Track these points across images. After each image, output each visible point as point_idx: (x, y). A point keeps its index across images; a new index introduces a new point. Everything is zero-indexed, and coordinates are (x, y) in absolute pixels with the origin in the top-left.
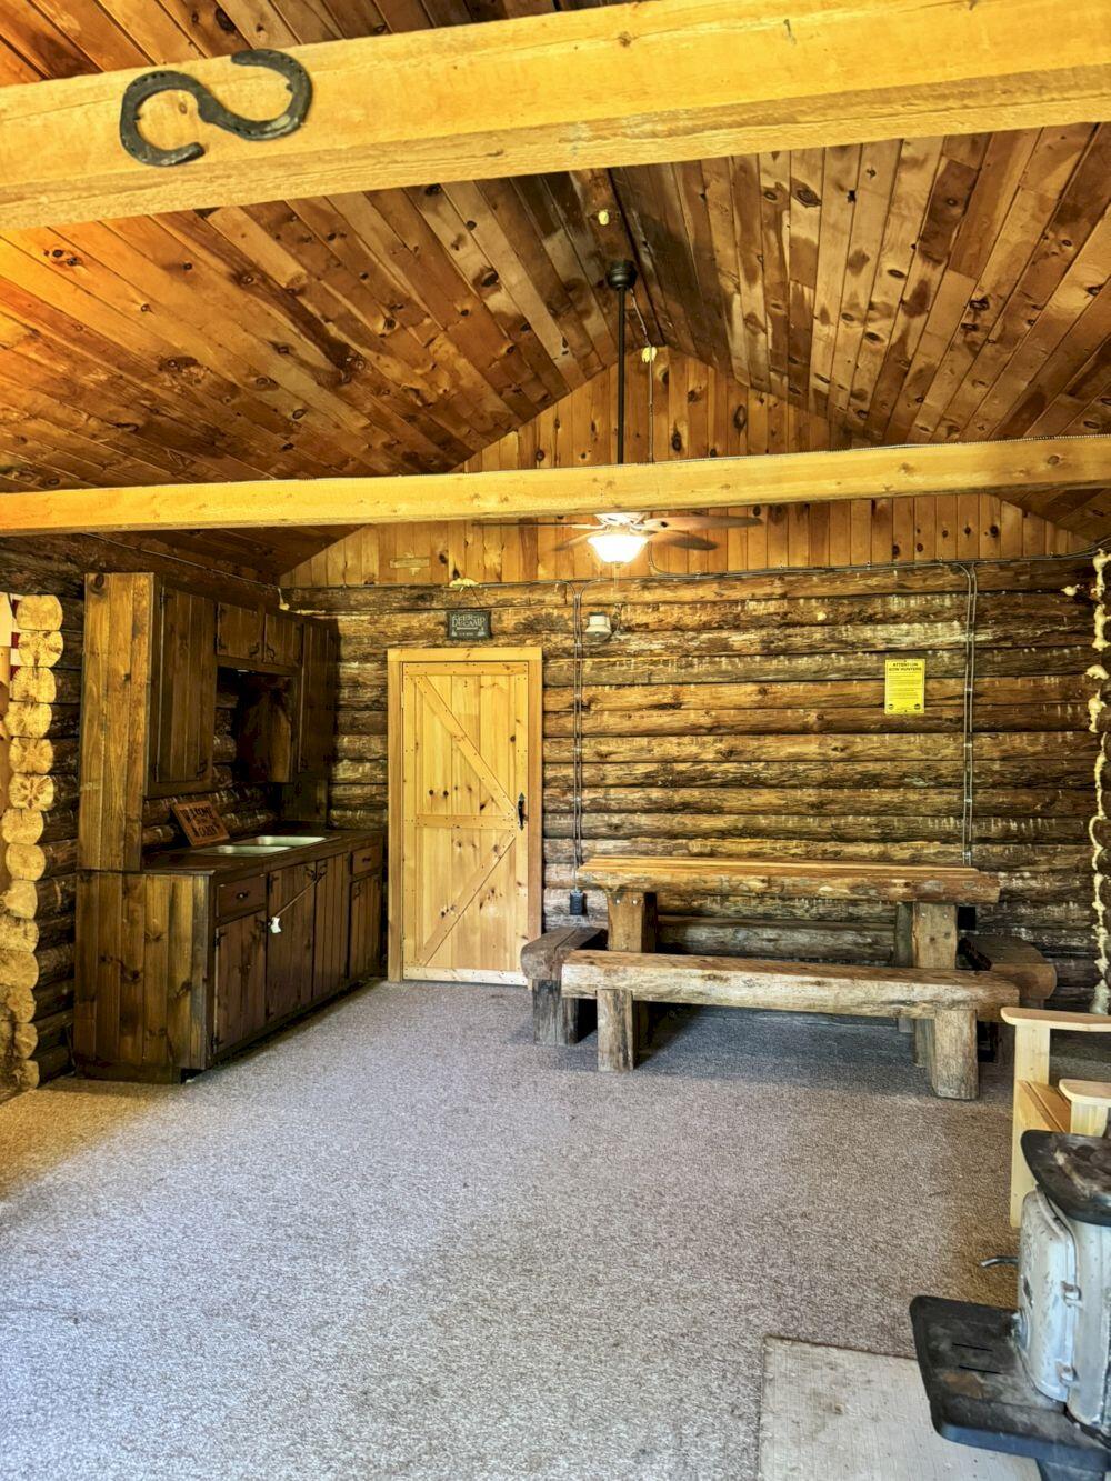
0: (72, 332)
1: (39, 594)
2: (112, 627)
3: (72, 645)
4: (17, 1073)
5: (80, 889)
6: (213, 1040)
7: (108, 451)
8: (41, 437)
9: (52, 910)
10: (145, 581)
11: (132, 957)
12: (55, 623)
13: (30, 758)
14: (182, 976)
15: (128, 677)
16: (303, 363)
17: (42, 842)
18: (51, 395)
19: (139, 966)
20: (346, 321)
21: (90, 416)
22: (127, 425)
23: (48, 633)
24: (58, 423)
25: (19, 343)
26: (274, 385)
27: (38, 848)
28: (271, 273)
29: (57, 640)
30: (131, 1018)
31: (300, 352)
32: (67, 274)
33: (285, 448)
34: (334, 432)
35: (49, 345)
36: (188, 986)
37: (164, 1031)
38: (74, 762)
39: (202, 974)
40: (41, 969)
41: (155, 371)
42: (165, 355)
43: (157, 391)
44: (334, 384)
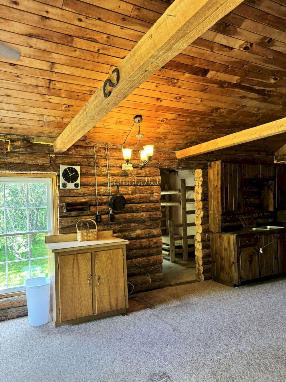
0: (187, 112)
1: (198, 169)
2: (213, 174)
3: (205, 180)
4: (200, 276)
5: (210, 235)
6: (240, 278)
7: (208, 134)
8: (191, 135)
9: (205, 240)
10: (219, 162)
11: (221, 253)
12: (201, 175)
13: (198, 206)
14: (232, 260)
15: (217, 186)
16: (251, 99)
17: (202, 224)
18: (189, 126)
19: (223, 256)
20: (259, 84)
21: (200, 128)
22: (210, 127)
23: (200, 178)
24: (193, 131)
25: (177, 118)
26: (245, 106)
27: (201, 226)
28: (230, 81)
29: (201, 179)
30: (222, 268)
31: (249, 96)
32: (180, 101)
33: (258, 120)
34: (272, 112)
35: (183, 116)
36: (233, 263)
37: (229, 273)
38: (208, 206)
39: (236, 261)
40: (203, 253)
41: (211, 113)
42: (211, 109)
43: (214, 118)
44: (265, 101)
